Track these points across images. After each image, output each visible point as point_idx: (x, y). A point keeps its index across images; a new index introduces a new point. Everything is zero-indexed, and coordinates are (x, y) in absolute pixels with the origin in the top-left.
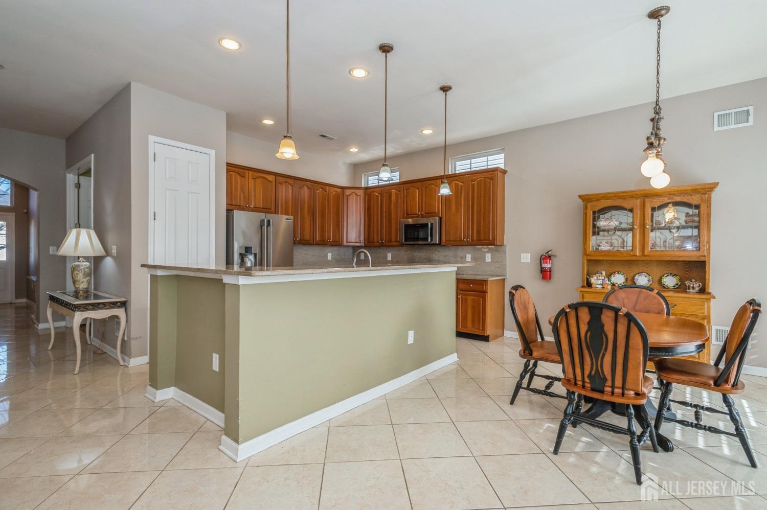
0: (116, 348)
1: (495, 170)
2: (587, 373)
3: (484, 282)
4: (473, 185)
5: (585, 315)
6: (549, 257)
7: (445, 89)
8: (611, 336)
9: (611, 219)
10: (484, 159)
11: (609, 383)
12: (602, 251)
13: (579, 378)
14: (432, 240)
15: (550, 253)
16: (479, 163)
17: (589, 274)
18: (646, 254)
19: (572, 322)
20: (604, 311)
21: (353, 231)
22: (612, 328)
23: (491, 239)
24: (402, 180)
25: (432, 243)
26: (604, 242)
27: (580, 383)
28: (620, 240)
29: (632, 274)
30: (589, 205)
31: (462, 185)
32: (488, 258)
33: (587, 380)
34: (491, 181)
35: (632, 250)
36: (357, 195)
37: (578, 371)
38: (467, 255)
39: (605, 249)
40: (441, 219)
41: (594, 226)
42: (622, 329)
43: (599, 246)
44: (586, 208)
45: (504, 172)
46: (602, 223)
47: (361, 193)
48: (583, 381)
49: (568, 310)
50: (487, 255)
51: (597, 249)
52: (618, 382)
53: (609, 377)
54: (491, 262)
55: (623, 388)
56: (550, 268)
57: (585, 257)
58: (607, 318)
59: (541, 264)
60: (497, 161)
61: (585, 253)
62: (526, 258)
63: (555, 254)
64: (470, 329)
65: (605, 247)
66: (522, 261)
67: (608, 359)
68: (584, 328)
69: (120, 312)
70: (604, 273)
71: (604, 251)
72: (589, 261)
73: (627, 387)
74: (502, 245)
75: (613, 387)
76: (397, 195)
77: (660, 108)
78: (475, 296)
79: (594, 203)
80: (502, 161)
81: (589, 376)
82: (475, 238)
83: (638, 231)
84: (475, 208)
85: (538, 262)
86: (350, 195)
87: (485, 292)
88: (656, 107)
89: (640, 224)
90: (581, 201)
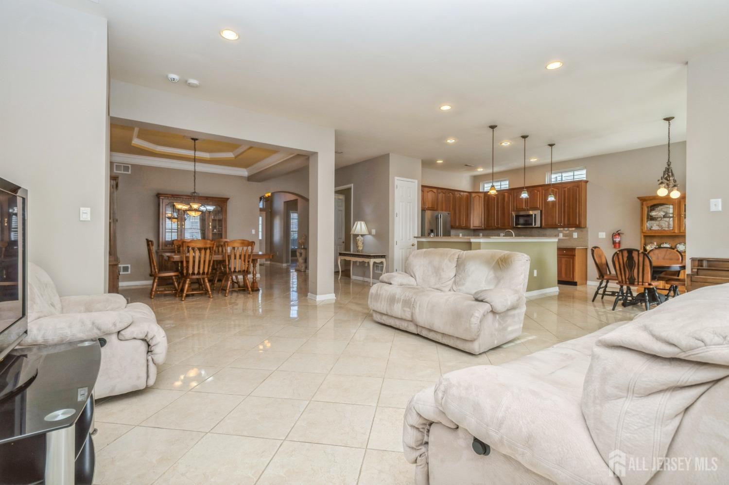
0: (370, 278)
1: (581, 181)
2: (627, 277)
3: (573, 250)
4: (565, 191)
5: (626, 254)
6: (619, 234)
7: (551, 145)
8: (637, 261)
9: (659, 211)
10: (571, 174)
11: (636, 281)
12: (653, 230)
13: (624, 280)
14: (535, 225)
15: (619, 232)
16: (567, 177)
17: (645, 244)
18: (681, 231)
19: (620, 257)
20: (634, 252)
21: (476, 219)
22: (637, 258)
23: (577, 223)
24: (511, 188)
25: (536, 226)
26: (655, 225)
27: (624, 282)
28: (667, 223)
29: (675, 244)
30: (644, 203)
31: (556, 191)
32: (575, 235)
33: (627, 280)
34: (578, 189)
35: (673, 230)
36: (479, 197)
37: (623, 277)
38: (560, 234)
39: (656, 229)
40: (541, 211)
41: (648, 215)
42: (641, 259)
43: (652, 227)
44: (642, 204)
45: (586, 182)
46: (653, 214)
47: (482, 195)
48: (626, 281)
49: (618, 252)
50: (574, 233)
51: (651, 229)
52: (641, 280)
53: (636, 277)
54: (577, 238)
55: (643, 282)
56: (619, 241)
57: (642, 234)
58: (635, 255)
59: (613, 239)
60: (581, 175)
61: (642, 232)
62: (602, 235)
63: (623, 232)
64: (564, 278)
65: (655, 228)
66: (600, 237)
67: (636, 271)
68: (625, 259)
69: (383, 260)
70: (655, 243)
71: (655, 230)
72: (645, 237)
73: (644, 281)
74: (585, 227)
75: (638, 282)
76: (509, 197)
77: (670, 163)
78: (567, 258)
79: (648, 202)
80: (585, 176)
81: (628, 279)
82: (566, 223)
83: (676, 218)
84: (566, 205)
85: (611, 237)
86: (475, 197)
87: (574, 255)
88: (668, 162)
89: (678, 215)
90: (639, 200)
